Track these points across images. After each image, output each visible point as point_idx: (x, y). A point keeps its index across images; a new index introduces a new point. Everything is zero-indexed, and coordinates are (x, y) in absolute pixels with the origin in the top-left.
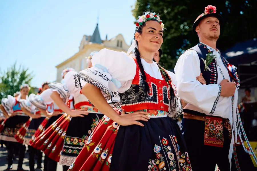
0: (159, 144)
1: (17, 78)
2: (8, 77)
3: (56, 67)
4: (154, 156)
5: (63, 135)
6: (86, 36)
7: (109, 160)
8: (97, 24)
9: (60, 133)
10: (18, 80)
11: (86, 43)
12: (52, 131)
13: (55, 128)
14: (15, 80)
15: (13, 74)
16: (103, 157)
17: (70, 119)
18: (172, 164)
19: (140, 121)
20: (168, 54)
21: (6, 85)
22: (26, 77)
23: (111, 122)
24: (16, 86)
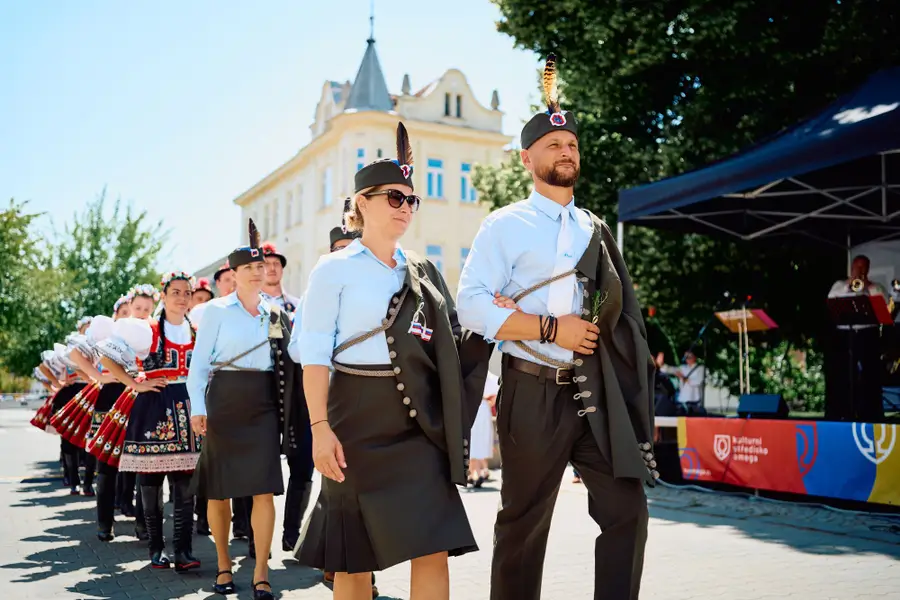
0: (171, 408)
1: (110, 247)
2: (80, 246)
3: (236, 201)
4: (165, 419)
5: (90, 410)
6: (334, 85)
7: (126, 424)
8: (371, 42)
9: (85, 407)
10: (112, 255)
11: (336, 110)
12: (75, 405)
13: (79, 401)
14: (104, 255)
15: (95, 234)
16: (121, 422)
17: (101, 388)
18: (181, 425)
19: (157, 387)
20: (625, 130)
21: (73, 275)
22: (140, 245)
23: (131, 390)
24: (107, 276)
